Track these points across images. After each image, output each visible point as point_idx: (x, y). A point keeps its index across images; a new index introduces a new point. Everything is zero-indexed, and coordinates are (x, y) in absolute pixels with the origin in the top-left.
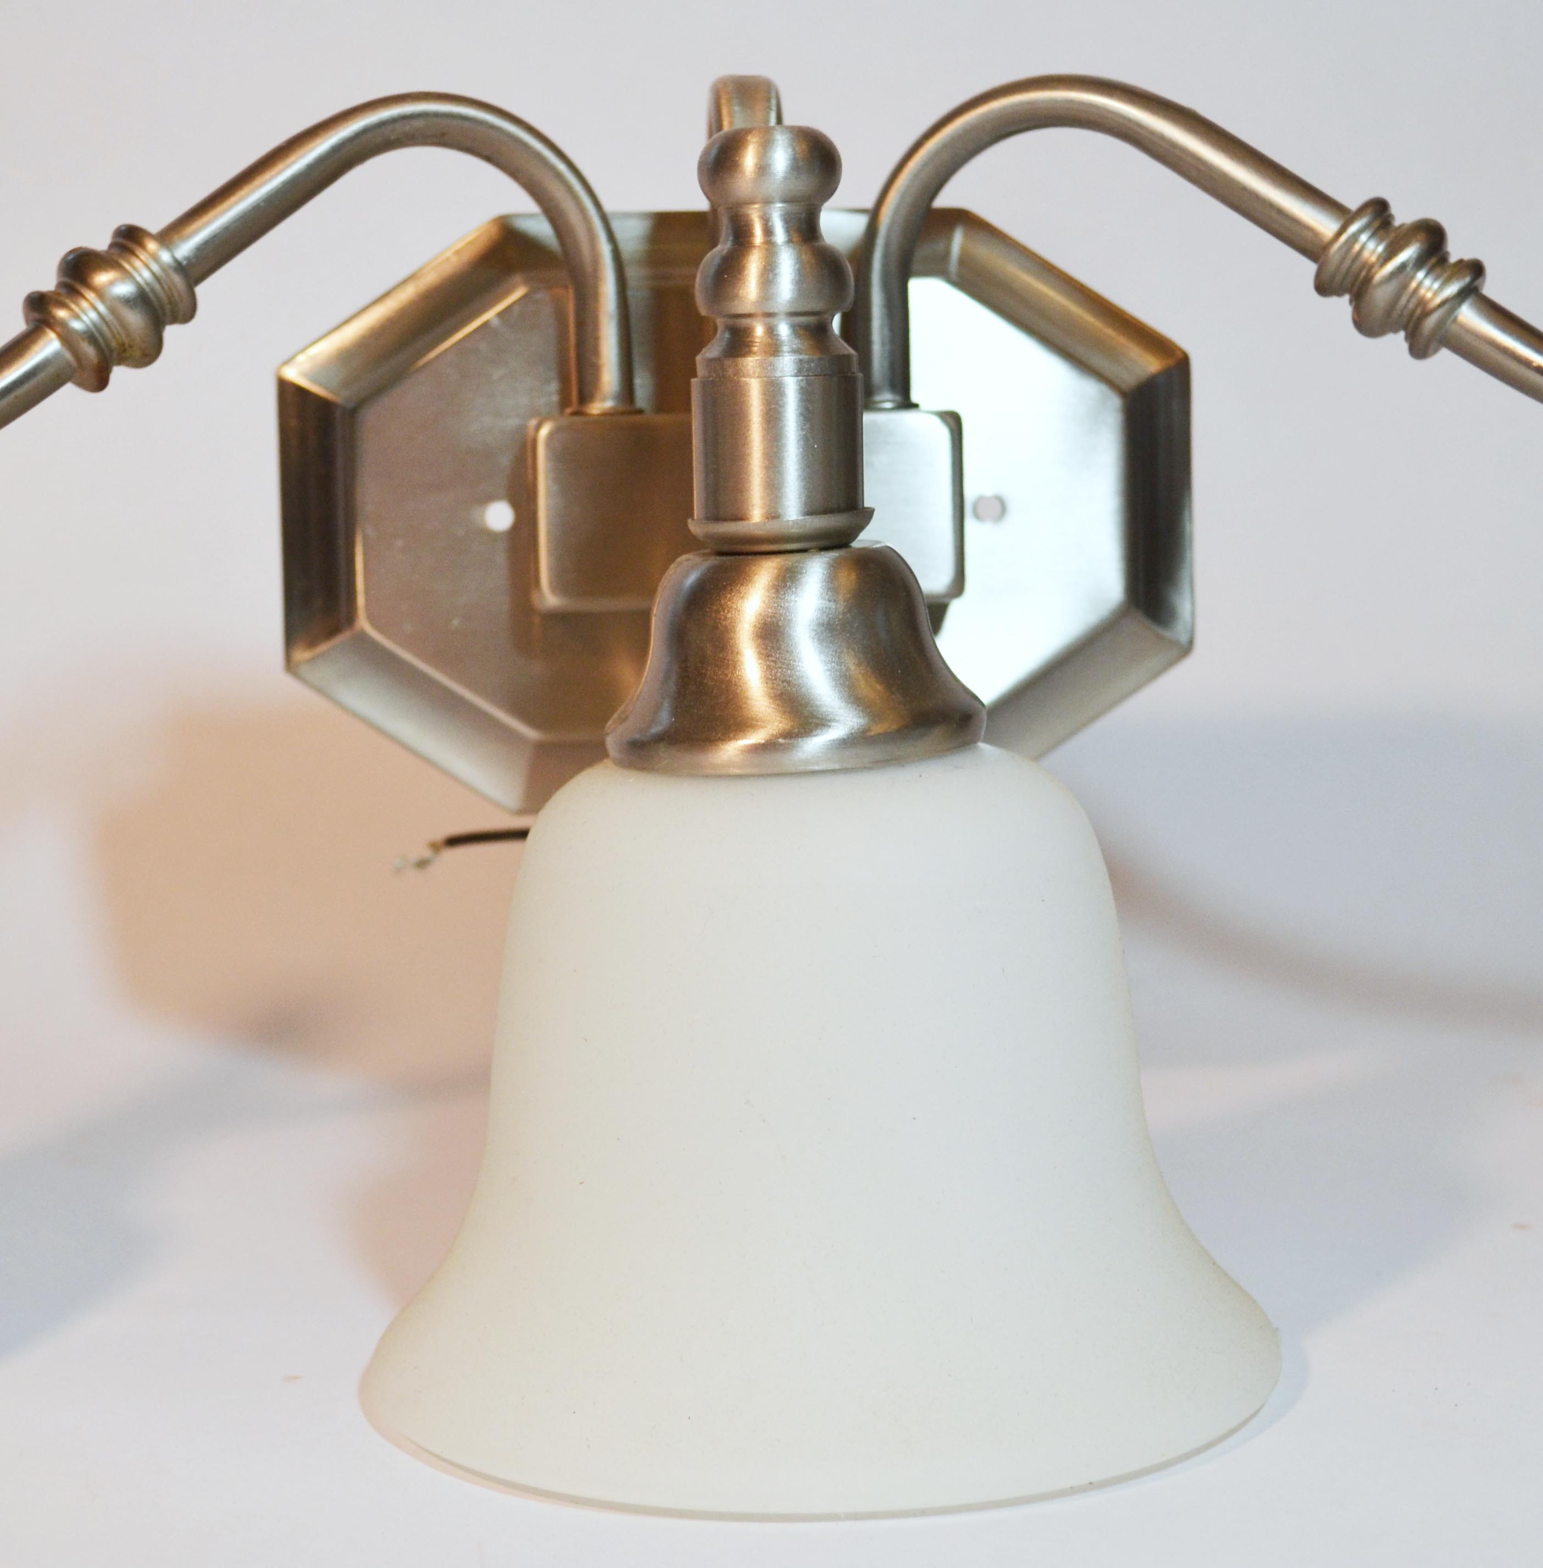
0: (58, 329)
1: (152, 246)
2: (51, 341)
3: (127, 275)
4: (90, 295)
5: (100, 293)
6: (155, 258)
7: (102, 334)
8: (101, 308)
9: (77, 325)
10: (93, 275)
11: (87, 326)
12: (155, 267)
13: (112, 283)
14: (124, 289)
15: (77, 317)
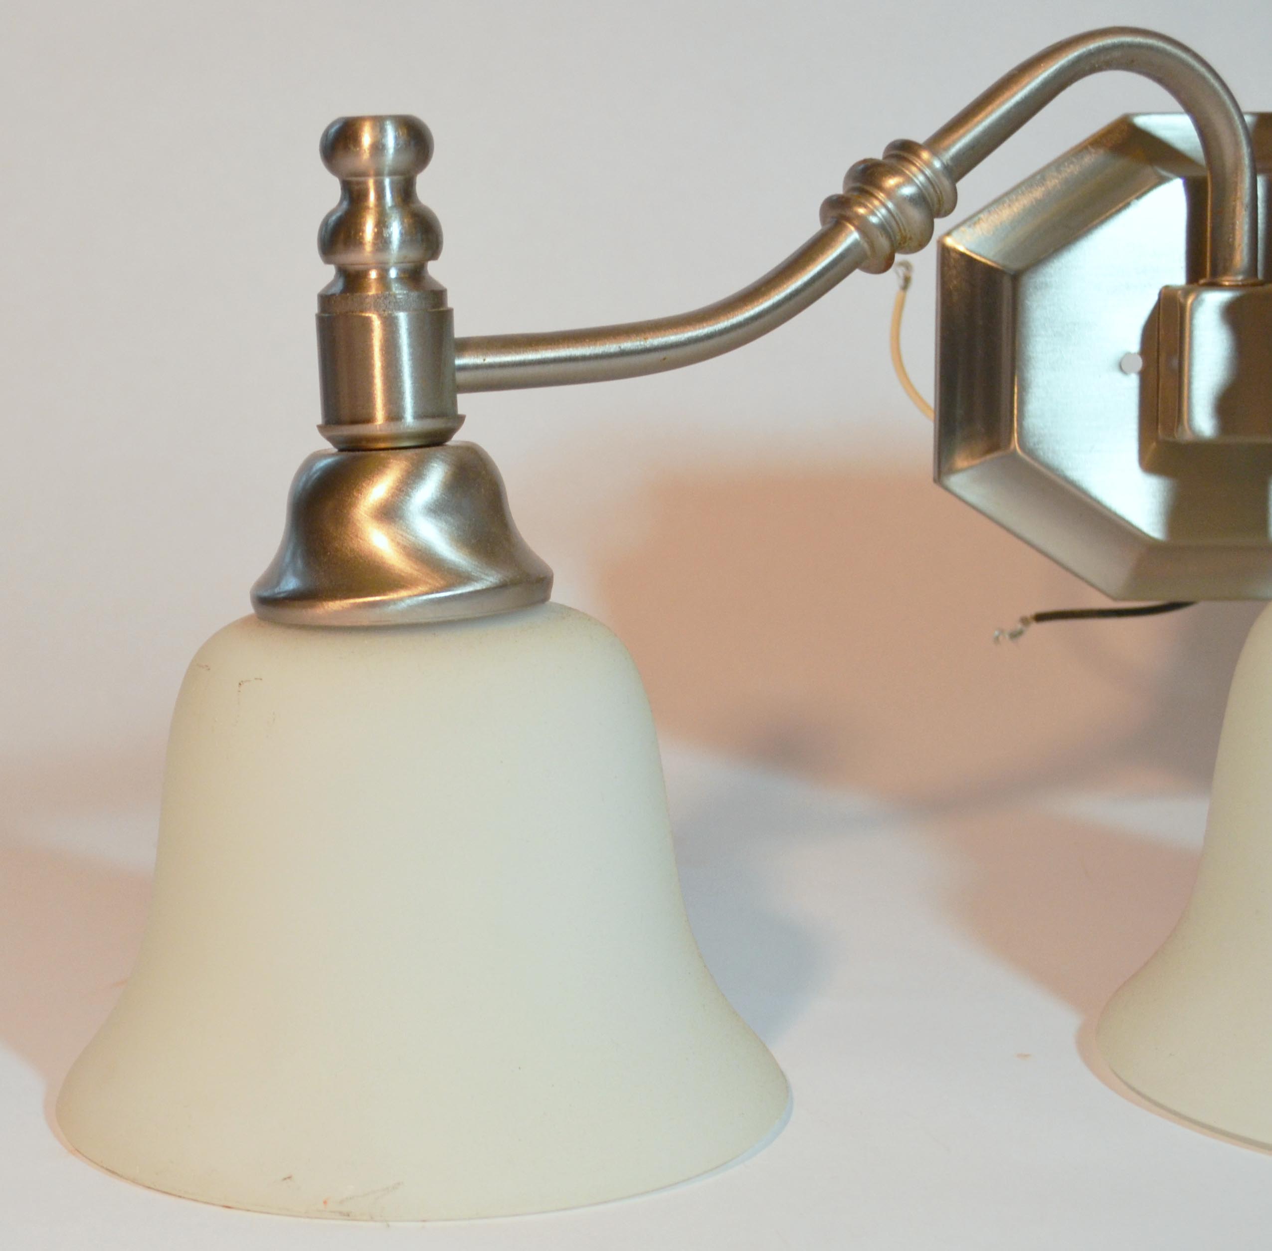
0: (856, 223)
1: (925, 155)
2: (851, 232)
3: (909, 181)
4: (881, 196)
5: (890, 194)
6: (929, 165)
7: (891, 227)
8: (890, 205)
9: (874, 220)
10: (884, 179)
11: (880, 219)
12: (928, 172)
13: (898, 186)
14: (908, 191)
15: (873, 213)
